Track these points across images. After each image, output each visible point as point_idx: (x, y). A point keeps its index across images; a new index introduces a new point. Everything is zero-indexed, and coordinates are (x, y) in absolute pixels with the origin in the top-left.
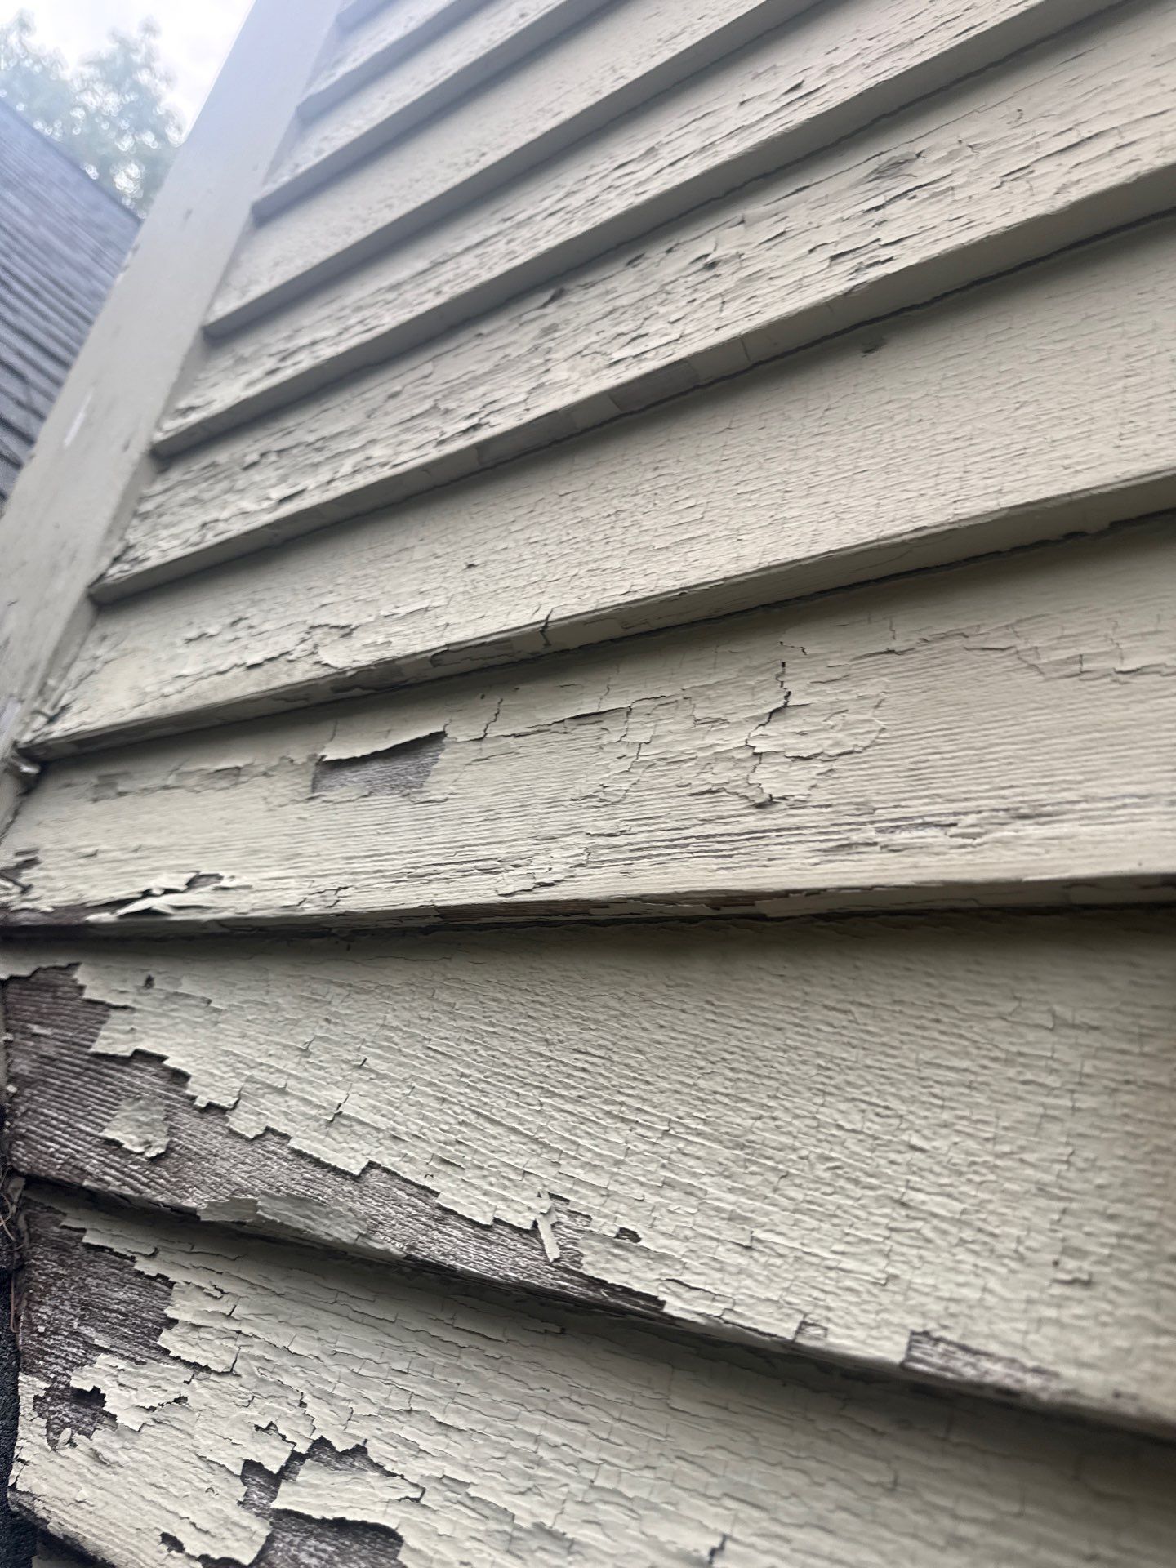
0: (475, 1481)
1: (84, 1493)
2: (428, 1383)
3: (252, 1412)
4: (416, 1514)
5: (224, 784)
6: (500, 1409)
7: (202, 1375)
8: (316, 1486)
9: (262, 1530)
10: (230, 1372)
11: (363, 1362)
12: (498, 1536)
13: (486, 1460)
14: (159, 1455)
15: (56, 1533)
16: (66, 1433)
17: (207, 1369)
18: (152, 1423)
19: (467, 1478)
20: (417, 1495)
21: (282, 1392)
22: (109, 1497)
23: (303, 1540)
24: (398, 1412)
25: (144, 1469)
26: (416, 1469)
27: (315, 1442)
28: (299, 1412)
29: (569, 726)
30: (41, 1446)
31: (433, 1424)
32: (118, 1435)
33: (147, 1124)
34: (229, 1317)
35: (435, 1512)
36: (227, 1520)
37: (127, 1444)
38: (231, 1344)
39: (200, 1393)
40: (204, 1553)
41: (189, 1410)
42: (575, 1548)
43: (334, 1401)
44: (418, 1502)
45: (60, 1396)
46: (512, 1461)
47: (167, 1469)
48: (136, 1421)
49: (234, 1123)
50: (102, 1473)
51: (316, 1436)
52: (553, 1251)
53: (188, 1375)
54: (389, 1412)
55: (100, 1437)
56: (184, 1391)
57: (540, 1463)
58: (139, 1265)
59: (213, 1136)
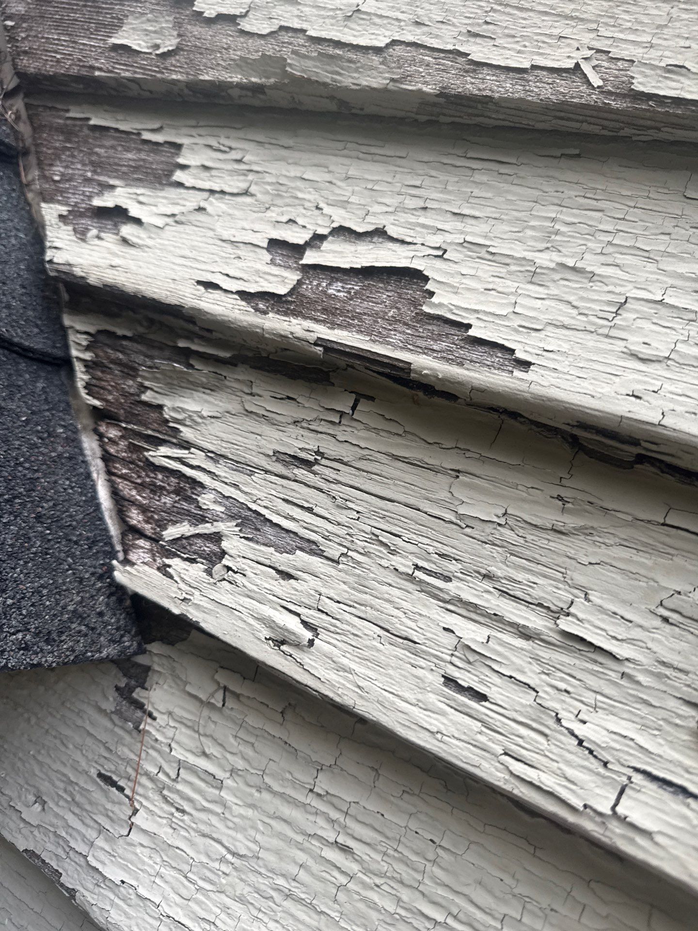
0: (496, 245)
1: (116, 261)
2: (441, 192)
3: (269, 214)
4: (438, 263)
6: (515, 205)
7: (217, 195)
8: (341, 252)
9: (293, 277)
10: (246, 193)
11: (376, 182)
12: (519, 274)
13: (506, 233)
14: (185, 241)
15: (96, 284)
16: (94, 232)
17: (222, 192)
18: (174, 224)
19: (488, 243)
20: (440, 253)
21: (297, 202)
22: (141, 264)
23: (330, 284)
24: (415, 209)
25: (172, 249)
26: (436, 240)
27: (334, 229)
28: (317, 212)
30: (70, 240)
31: (449, 215)
32: (145, 229)
33: (155, 32)
34: (239, 161)
35: (456, 263)
36: (257, 272)
37: (153, 235)
38: (242, 178)
39: (215, 205)
40: (240, 289)
41: (209, 215)
42: (595, 278)
43: (349, 206)
44: (441, 257)
45: (82, 215)
46: (529, 233)
47: (193, 248)
48: (160, 222)
49: (246, 25)
50: (132, 251)
51: (335, 225)
52: (596, 81)
53: (206, 194)
54: (405, 210)
55: (127, 230)
56: (203, 204)
57: (557, 233)
58: (146, 136)
59: (224, 37)
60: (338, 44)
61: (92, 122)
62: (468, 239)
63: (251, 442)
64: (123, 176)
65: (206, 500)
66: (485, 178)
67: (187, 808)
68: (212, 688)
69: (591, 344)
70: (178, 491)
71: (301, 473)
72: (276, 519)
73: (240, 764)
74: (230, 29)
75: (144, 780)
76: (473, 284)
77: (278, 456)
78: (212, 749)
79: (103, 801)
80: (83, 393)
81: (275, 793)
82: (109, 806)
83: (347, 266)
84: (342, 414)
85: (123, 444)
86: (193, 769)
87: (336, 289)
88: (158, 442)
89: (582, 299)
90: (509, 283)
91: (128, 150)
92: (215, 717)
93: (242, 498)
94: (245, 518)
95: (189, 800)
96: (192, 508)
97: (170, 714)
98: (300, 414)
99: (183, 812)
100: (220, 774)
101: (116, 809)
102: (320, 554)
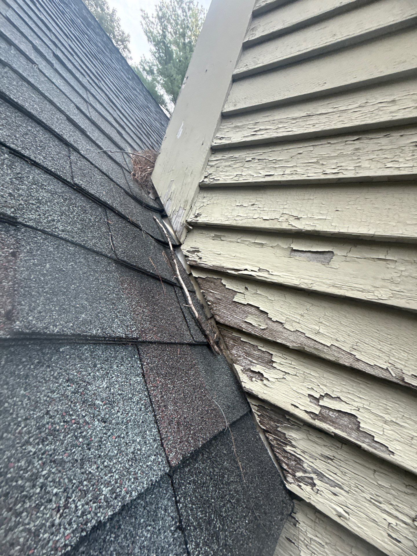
0: (373, 410)
1: (265, 392)
2: (352, 388)
3: (305, 384)
4: (358, 412)
5: (258, 246)
6: (374, 397)
8: (329, 402)
9: (319, 409)
10: (296, 375)
11: (333, 381)
12: (381, 420)
14: (282, 388)
16: (254, 379)
17: (288, 373)
18: (278, 381)
19: (370, 409)
21: (312, 382)
23: (329, 411)
24: (346, 392)
25: (279, 390)
26: (356, 404)
28: (319, 387)
29: (376, 260)
30: (248, 380)
31: (356, 396)
32: (270, 382)
33: (259, 321)
34: (290, 364)
35: (364, 413)
36: (308, 405)
37: (273, 384)
38: (293, 369)
39: (287, 377)
40: (305, 410)
41: (287, 380)
43: (327, 386)
44: (358, 410)
45: (247, 370)
46: (380, 407)
47: (286, 391)
48: (274, 380)
49: (285, 326)
50: (268, 389)
51: (325, 393)
52: (394, 375)
53: (284, 374)
54: (343, 392)
55: (265, 382)
56: (284, 377)
57: (388, 409)
58: (259, 348)
59: (279, 328)
60: (315, 341)
61: (242, 339)
62: (365, 406)
63: (313, 449)
64: (256, 360)
65: (305, 465)
66: (363, 387)
67: (315, 552)
68: (315, 517)
69: (407, 448)
70: (295, 461)
71: (329, 461)
72: (327, 476)
73: (328, 541)
74: (281, 326)
75: (300, 541)
76: (370, 422)
77: (322, 455)
78: (319, 535)
79: (289, 547)
80: (259, 424)
81: (341, 552)
82: (292, 549)
83: (333, 408)
84: (338, 447)
85: (275, 442)
86: (315, 541)
87: (331, 413)
88: (286, 444)
89: (401, 433)
90: (379, 423)
91: (254, 350)
92: (317, 525)
93: (316, 467)
94: (318, 473)
95: (316, 550)
96: (301, 467)
97: (304, 522)
98: (326, 444)
99: (314, 553)
100: (323, 544)
101: (294, 550)
102: (342, 489)
